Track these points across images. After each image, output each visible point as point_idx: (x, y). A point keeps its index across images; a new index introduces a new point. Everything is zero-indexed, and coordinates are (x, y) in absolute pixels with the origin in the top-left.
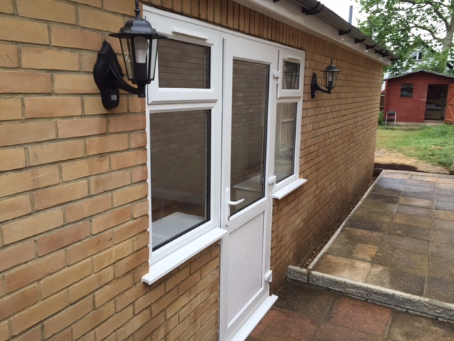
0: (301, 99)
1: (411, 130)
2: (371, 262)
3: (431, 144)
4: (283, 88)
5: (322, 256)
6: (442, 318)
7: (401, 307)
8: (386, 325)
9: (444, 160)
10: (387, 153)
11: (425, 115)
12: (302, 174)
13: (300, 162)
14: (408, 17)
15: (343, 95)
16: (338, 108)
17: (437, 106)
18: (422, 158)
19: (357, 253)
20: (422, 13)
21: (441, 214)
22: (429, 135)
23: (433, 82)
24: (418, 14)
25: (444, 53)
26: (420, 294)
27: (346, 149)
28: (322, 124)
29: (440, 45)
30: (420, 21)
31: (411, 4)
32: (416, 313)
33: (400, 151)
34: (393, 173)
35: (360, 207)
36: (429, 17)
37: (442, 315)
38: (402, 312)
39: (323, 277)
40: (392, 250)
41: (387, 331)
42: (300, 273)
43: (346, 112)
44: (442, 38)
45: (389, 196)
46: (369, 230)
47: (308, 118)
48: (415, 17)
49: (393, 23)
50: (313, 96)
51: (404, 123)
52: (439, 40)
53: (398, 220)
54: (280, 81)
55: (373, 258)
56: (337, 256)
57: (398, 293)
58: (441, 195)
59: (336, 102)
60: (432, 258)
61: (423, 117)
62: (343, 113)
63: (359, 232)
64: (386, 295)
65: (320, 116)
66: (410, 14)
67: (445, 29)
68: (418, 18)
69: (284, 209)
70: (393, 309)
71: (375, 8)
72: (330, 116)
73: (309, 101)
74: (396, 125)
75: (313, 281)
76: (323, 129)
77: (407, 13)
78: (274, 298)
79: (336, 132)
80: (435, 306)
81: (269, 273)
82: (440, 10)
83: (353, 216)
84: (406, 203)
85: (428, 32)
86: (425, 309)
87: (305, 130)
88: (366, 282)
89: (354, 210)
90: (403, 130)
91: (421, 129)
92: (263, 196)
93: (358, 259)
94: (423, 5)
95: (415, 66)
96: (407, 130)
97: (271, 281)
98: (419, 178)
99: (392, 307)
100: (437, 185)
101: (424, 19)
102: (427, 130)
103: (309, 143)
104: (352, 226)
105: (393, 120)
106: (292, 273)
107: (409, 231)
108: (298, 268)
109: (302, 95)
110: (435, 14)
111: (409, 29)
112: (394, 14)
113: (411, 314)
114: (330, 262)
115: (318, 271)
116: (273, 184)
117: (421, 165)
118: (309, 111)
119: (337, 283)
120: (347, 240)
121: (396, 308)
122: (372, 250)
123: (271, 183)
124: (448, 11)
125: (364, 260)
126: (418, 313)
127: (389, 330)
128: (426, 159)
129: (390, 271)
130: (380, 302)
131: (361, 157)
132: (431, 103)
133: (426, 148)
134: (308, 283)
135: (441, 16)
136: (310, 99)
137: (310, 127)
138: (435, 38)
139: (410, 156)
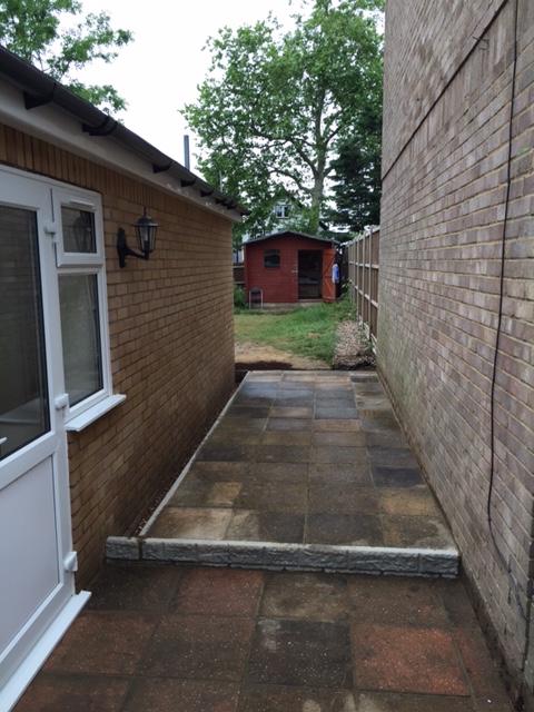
0: (103, 270)
1: (283, 313)
2: (233, 507)
3: (307, 331)
4: (66, 250)
5: (161, 512)
6: (330, 568)
7: (276, 565)
8: (257, 596)
9: (323, 351)
10: (253, 348)
11: (299, 292)
12: (117, 387)
13: (112, 368)
14: (265, 157)
15: (174, 264)
16: (168, 282)
17: (312, 279)
18: (297, 350)
19: (214, 498)
20: (282, 153)
21: (322, 424)
22: (305, 320)
23: (304, 247)
24: (277, 153)
25: (314, 208)
26: (299, 540)
27: (188, 344)
28: (144, 307)
29: (308, 198)
30: (280, 164)
31: (267, 140)
32: (296, 569)
33: (269, 343)
34: (261, 375)
35: (216, 429)
36: (291, 159)
37: (329, 565)
38: (278, 572)
39: (163, 543)
40: (262, 485)
41: (258, 604)
42: (126, 545)
43: (183, 289)
44: (310, 188)
45: (256, 408)
46: (230, 460)
47: (119, 299)
48: (274, 158)
49: (246, 164)
50: (122, 265)
51: (273, 305)
52: (307, 191)
53: (269, 441)
54: (59, 238)
55: (235, 501)
56: (185, 507)
57: (269, 545)
58: (322, 399)
59: (164, 273)
60: (312, 487)
61: (297, 295)
62: (177, 290)
63: (216, 466)
64: (255, 551)
65: (140, 295)
66: (266, 154)
67: (312, 176)
68: (278, 160)
69: (90, 446)
70: (266, 570)
71: (219, 141)
72: (157, 294)
73: (116, 271)
74: (264, 308)
75: (148, 554)
76: (146, 315)
77: (263, 151)
78: (85, 595)
79: (169, 320)
80: (318, 553)
81: (73, 555)
82: (303, 150)
83: (208, 443)
84: (279, 415)
85: (292, 180)
86: (307, 560)
87: (114, 318)
88: (226, 538)
89: (209, 434)
90: (273, 314)
91: (295, 312)
92: (48, 429)
93: (215, 507)
94: (282, 141)
95: (281, 226)
96: (278, 314)
97: (75, 569)
98: (295, 379)
99: (265, 567)
100: (317, 386)
101: (285, 161)
102: (302, 313)
103: (125, 336)
104: (205, 459)
105: (259, 301)
106: (114, 548)
107: (284, 453)
108: (123, 539)
109: (103, 262)
110: (298, 155)
111: (267, 174)
112: (245, 151)
113: (290, 572)
114: (173, 520)
115: (155, 537)
116: (63, 407)
117: (297, 361)
118: (118, 287)
119: (184, 549)
120: (198, 481)
121: (270, 568)
122: (234, 489)
123: (60, 406)
124: (314, 152)
125: (223, 507)
126: (299, 569)
127: (261, 603)
128: (302, 352)
129: (258, 515)
130: (247, 564)
131: (214, 355)
132: (304, 276)
133: (302, 337)
134: (141, 559)
135: (306, 159)
136: (119, 268)
137: (123, 313)
138: (301, 188)
139: (283, 349)
